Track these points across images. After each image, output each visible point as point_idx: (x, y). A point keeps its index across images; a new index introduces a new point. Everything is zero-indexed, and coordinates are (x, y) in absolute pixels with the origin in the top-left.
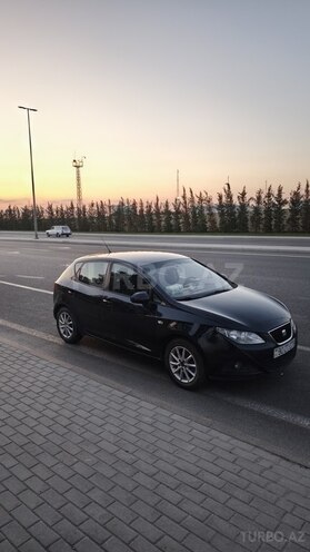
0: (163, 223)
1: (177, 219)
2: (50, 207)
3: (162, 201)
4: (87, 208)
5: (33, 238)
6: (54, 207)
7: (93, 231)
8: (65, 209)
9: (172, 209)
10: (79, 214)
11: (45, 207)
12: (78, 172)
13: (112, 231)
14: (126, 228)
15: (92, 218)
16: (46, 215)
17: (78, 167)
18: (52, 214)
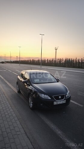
0: (77, 65)
1: (82, 64)
2: (48, 60)
3: (78, 59)
4: (57, 60)
5: (40, 67)
6: (49, 60)
7: (58, 67)
8: (51, 60)
9: (80, 61)
10: (54, 62)
11: (47, 60)
12: (56, 51)
13: (63, 67)
14: (67, 66)
15: (58, 63)
16: (46, 62)
17: (56, 49)
18: (48, 61)
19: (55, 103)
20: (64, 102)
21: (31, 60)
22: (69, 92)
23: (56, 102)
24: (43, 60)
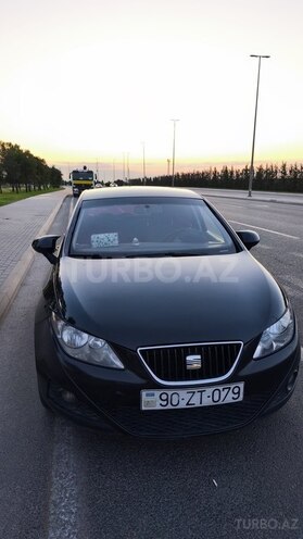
2: (284, 166)
6: (288, 166)
11: (280, 168)
16: (279, 175)
18: (285, 173)
19: (151, 401)
20: (232, 395)
21: (219, 170)
22: (286, 320)
23: (157, 393)
24: (264, 168)
